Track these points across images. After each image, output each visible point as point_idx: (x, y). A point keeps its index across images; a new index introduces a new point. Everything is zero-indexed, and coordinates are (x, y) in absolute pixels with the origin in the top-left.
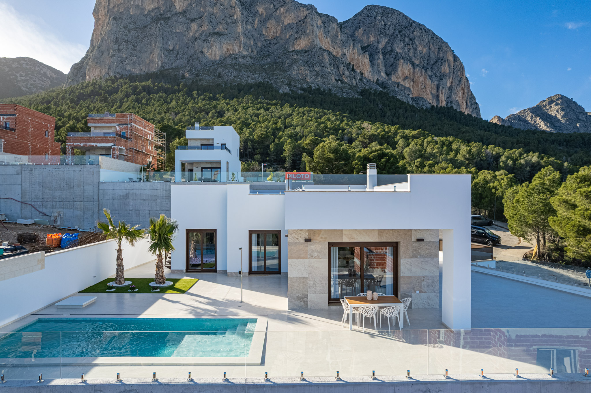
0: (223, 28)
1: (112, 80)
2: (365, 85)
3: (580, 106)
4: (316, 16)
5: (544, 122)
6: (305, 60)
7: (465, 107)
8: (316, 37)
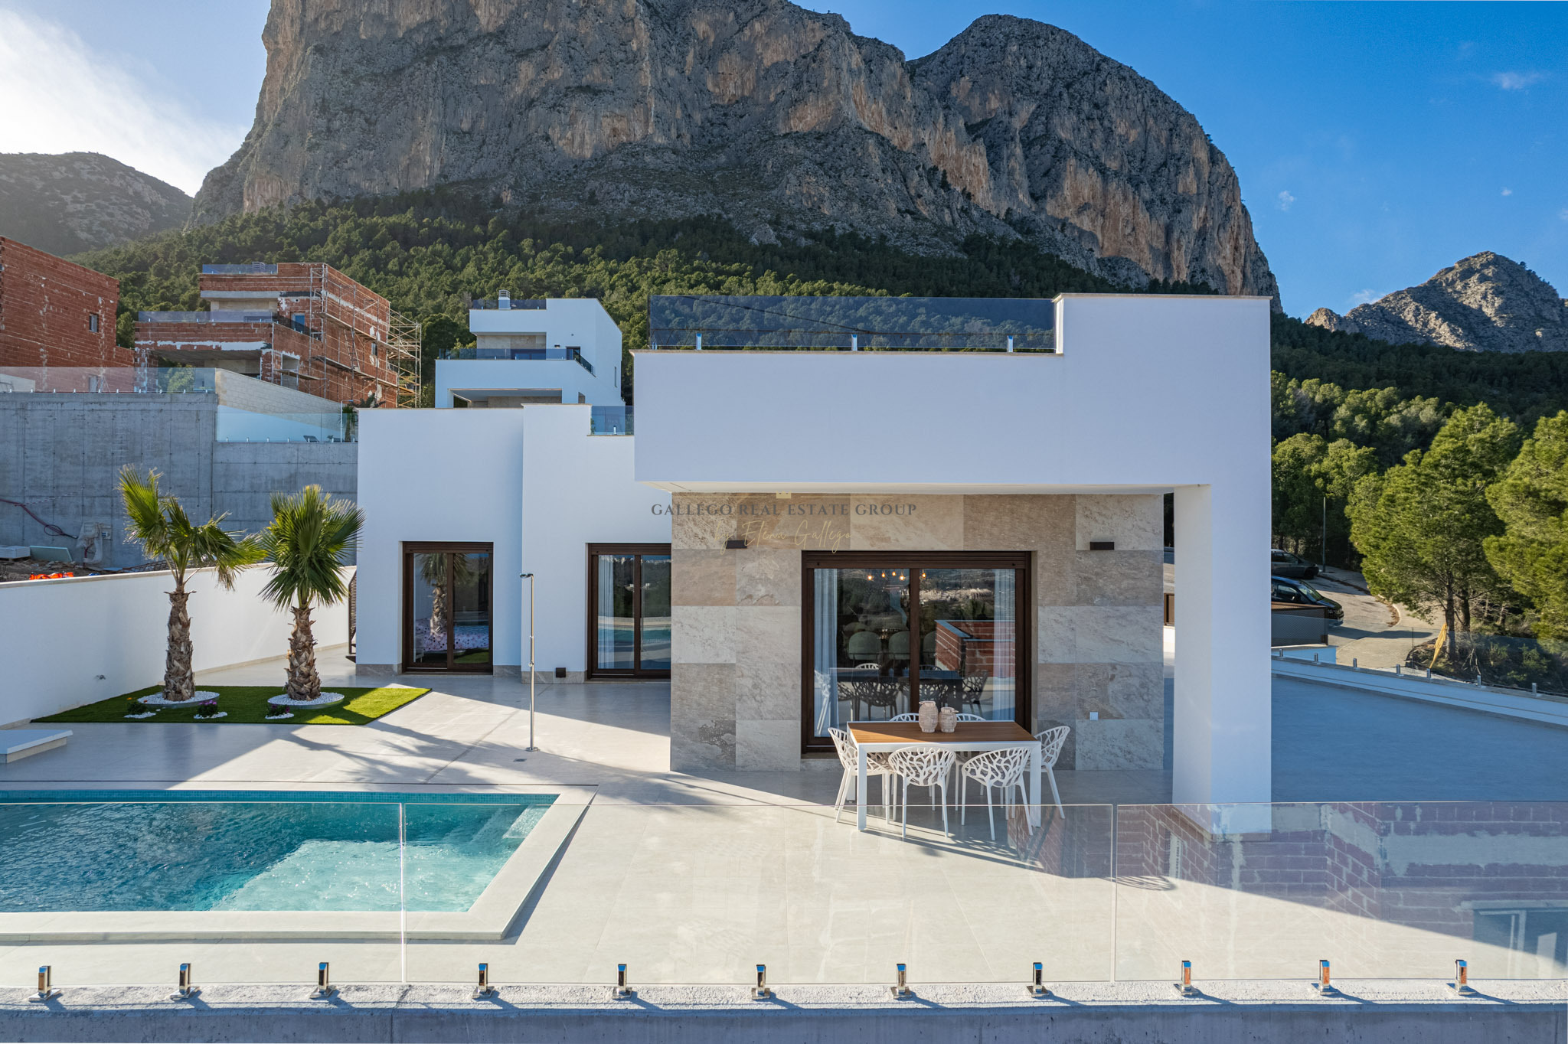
0: (603, 74)
1: (310, 210)
2: (975, 224)
3: (1544, 284)
4: (848, 44)
5: (1449, 326)
6: (818, 160)
7: (1239, 284)
8: (846, 98)
